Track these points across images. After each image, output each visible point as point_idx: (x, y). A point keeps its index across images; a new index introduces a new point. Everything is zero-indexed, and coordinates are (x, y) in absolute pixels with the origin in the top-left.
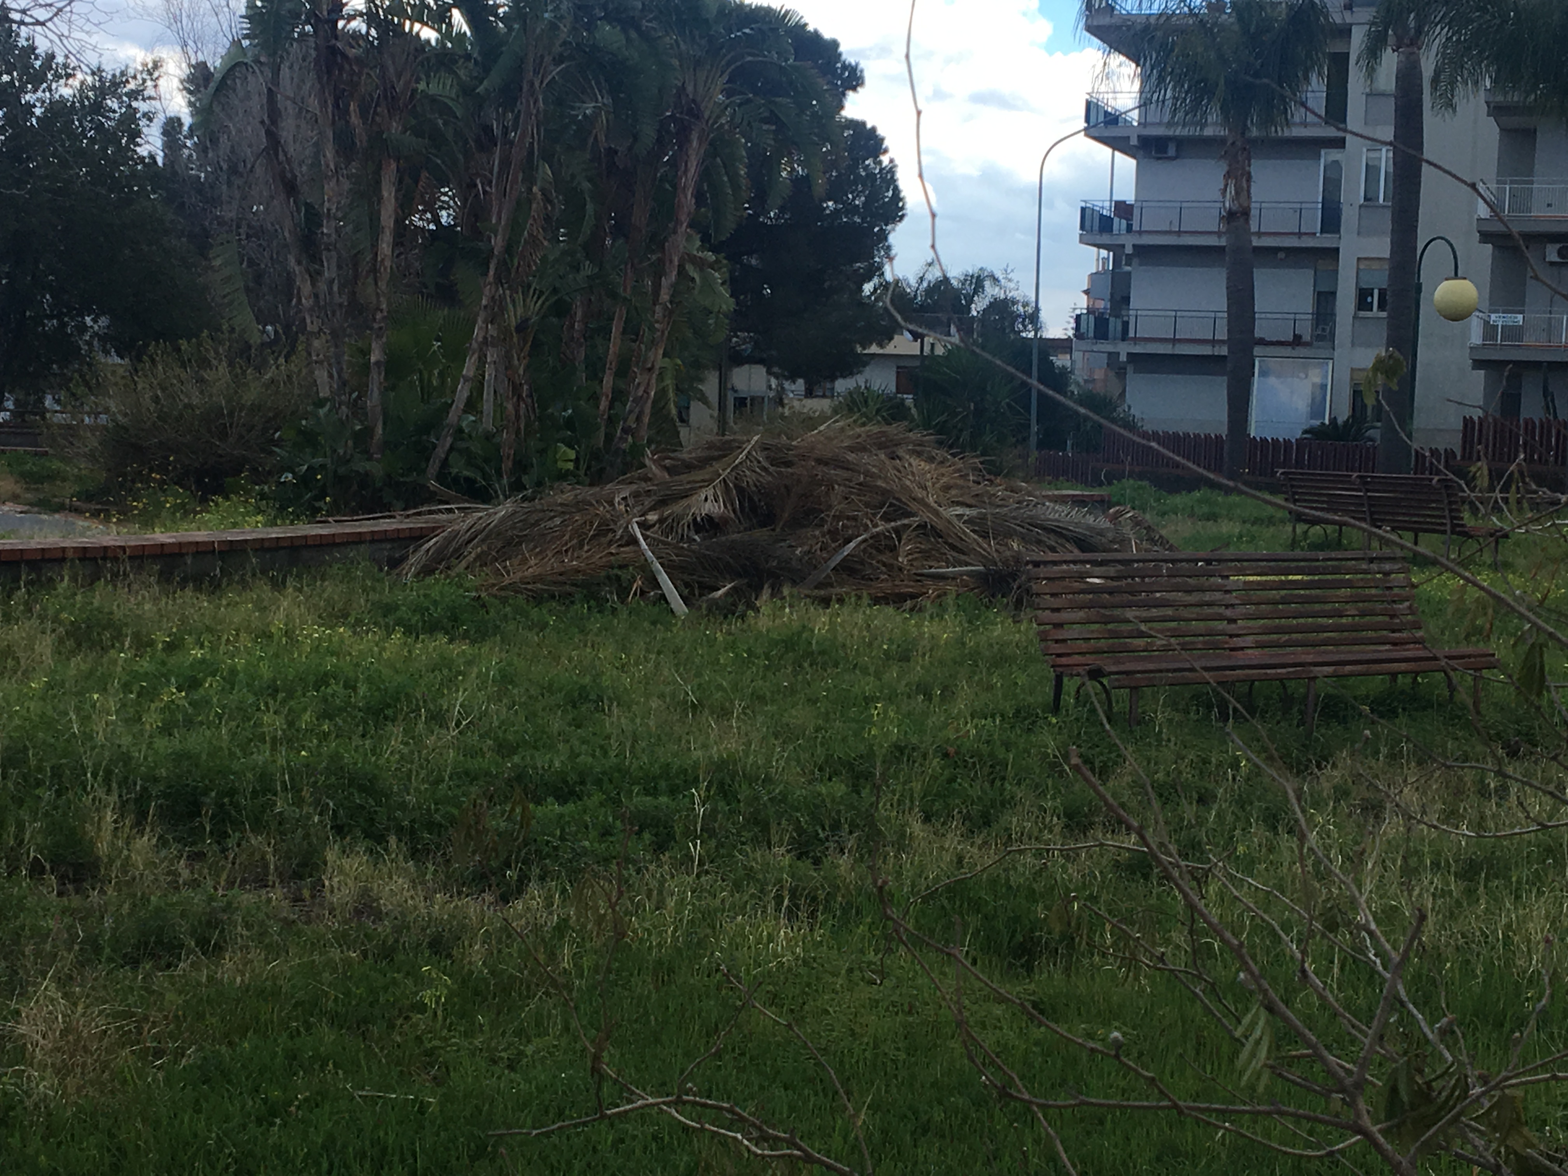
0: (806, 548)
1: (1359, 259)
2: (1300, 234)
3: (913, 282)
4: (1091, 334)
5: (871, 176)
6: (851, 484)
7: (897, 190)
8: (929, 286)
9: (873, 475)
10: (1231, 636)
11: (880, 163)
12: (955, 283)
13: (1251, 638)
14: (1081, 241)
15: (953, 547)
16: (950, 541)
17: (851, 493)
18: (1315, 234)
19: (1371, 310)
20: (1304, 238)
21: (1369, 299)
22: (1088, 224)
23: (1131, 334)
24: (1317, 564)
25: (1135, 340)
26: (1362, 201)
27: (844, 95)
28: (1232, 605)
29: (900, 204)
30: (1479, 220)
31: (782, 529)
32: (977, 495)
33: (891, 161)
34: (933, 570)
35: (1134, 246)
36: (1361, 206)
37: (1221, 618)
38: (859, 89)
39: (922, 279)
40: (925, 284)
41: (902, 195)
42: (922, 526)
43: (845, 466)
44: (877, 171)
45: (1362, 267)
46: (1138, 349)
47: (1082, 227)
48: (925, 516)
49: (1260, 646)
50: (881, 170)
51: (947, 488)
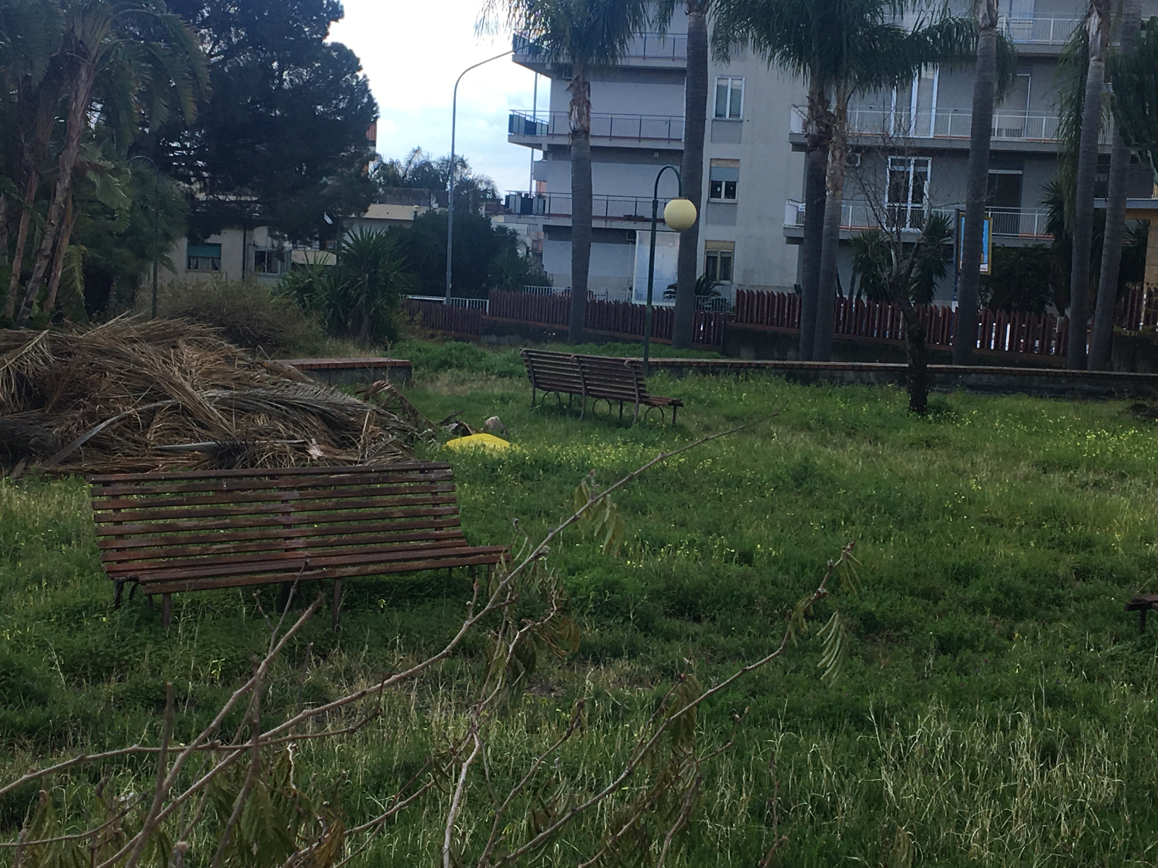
0: (64, 428)
1: (711, 159)
2: (669, 140)
3: (403, 163)
4: (518, 210)
5: (350, 87)
6: (122, 372)
7: (370, 97)
8: (415, 167)
9: (142, 365)
10: (286, 539)
11: (357, 77)
12: (435, 166)
13: (302, 540)
14: (511, 140)
15: (200, 425)
16: (200, 419)
17: (120, 379)
18: (680, 140)
19: (720, 197)
20: (672, 143)
21: (719, 189)
22: (515, 128)
23: (547, 212)
24: (370, 475)
25: (550, 215)
26: (714, 117)
27: (329, 24)
28: (289, 513)
29: (375, 109)
30: (791, 134)
31: (51, 411)
32: (238, 379)
33: (365, 76)
34: (177, 446)
35: (549, 145)
36: (713, 120)
37: (277, 524)
38: (340, 20)
39: (410, 162)
40: (412, 166)
41: (375, 101)
42: (175, 407)
43: (118, 356)
44: (354, 84)
45: (713, 165)
46: (551, 222)
47: (511, 130)
48: (178, 399)
49: (310, 546)
50: (358, 82)
51: (209, 373)
